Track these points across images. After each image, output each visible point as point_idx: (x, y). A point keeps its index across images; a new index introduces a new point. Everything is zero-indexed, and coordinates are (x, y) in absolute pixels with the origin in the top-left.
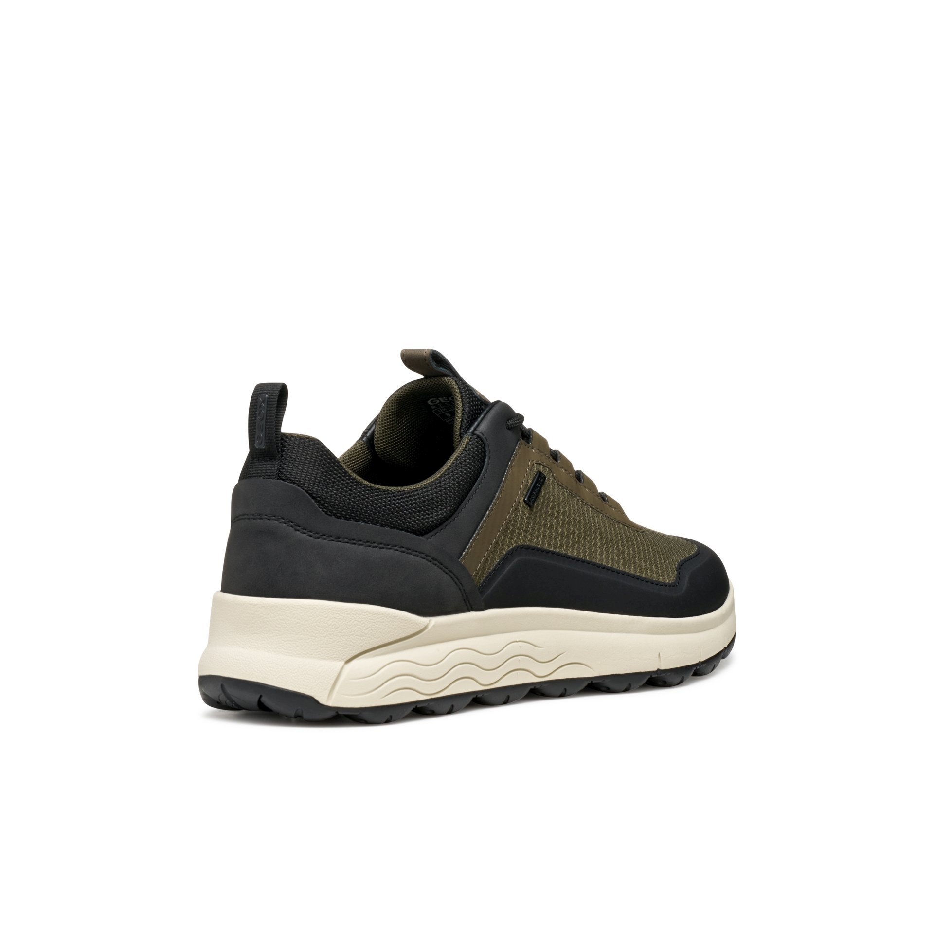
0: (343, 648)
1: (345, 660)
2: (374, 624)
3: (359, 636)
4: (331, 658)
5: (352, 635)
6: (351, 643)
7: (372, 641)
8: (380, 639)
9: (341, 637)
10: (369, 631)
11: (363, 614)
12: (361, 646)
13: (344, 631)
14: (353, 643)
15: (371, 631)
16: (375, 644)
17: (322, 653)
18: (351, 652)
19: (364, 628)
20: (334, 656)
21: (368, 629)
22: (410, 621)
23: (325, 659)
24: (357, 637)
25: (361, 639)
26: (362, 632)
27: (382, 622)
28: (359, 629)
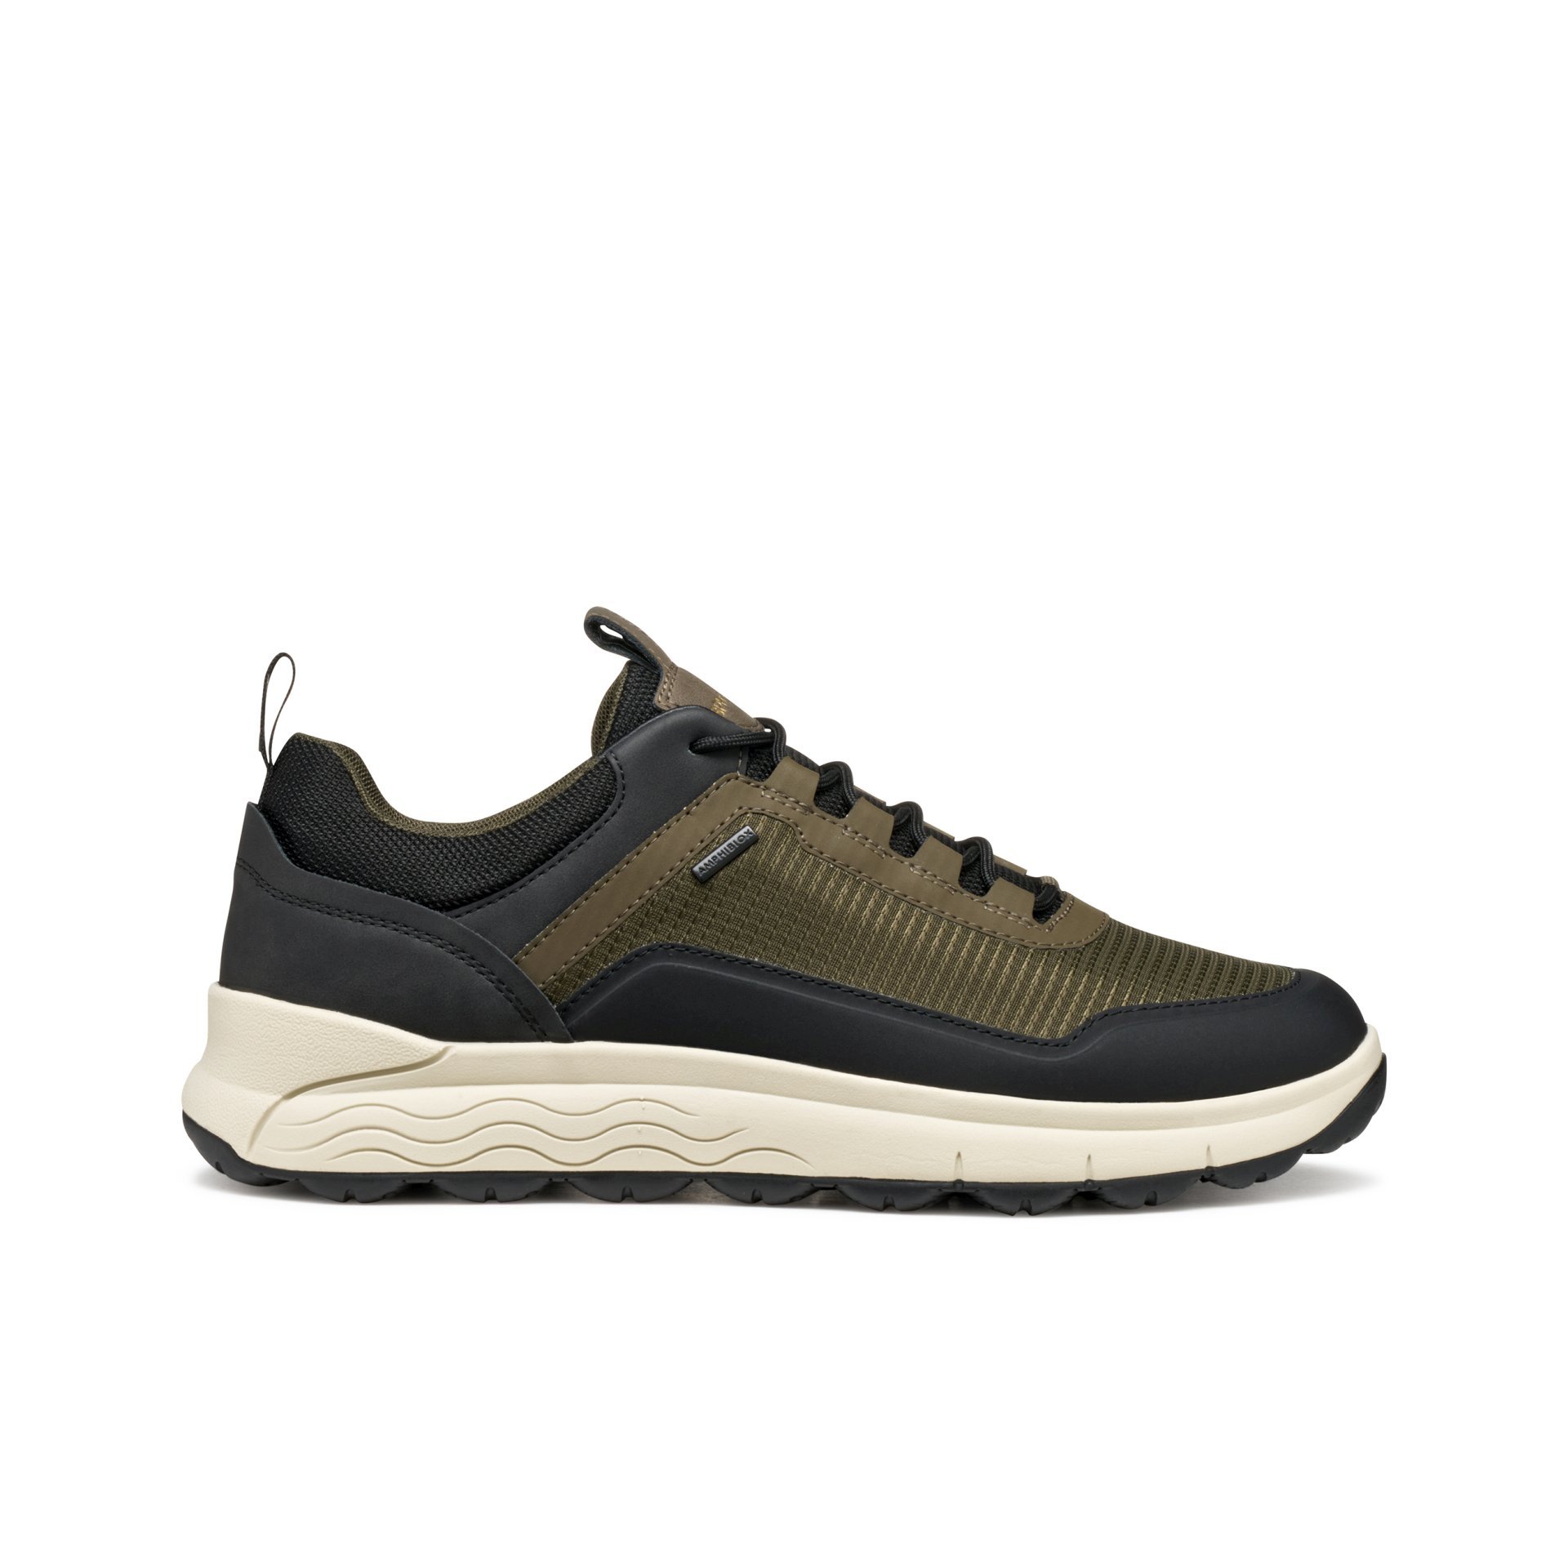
0: (280, 1075)
1: (283, 1094)
2: (328, 1041)
3: (303, 1058)
4: (263, 1088)
5: (293, 1055)
6: (291, 1067)
7: (325, 1068)
8: (339, 1066)
9: (278, 1057)
10: (320, 1051)
11: (312, 1023)
12: (307, 1074)
13: (282, 1048)
14: (295, 1068)
15: (323, 1053)
16: (331, 1073)
17: (252, 1079)
18: (291, 1082)
19: (312, 1046)
20: (266, 1086)
21: (319, 1049)
22: (399, 1044)
23: (254, 1088)
24: (301, 1059)
25: (307, 1063)
26: (308, 1052)
27: (343, 1040)
28: (304, 1048)
